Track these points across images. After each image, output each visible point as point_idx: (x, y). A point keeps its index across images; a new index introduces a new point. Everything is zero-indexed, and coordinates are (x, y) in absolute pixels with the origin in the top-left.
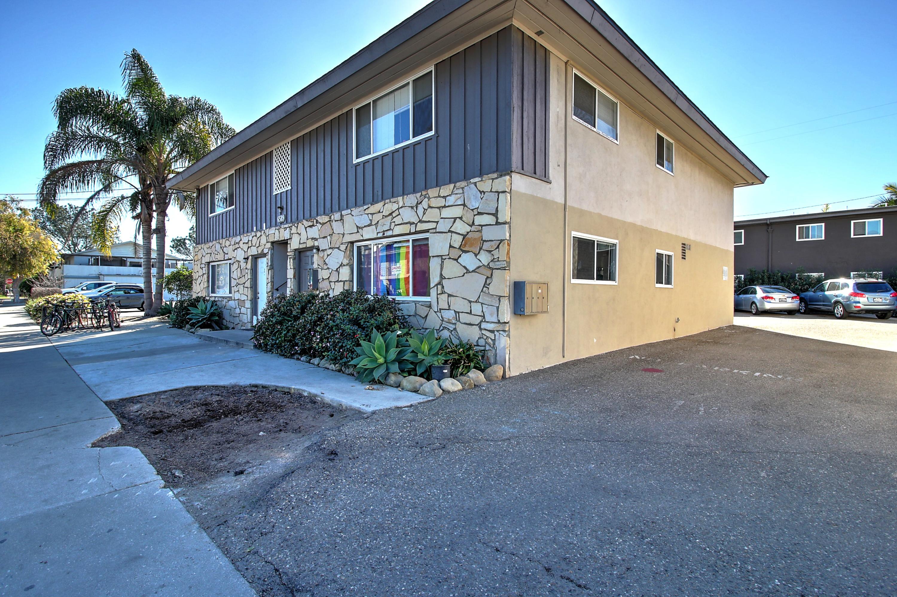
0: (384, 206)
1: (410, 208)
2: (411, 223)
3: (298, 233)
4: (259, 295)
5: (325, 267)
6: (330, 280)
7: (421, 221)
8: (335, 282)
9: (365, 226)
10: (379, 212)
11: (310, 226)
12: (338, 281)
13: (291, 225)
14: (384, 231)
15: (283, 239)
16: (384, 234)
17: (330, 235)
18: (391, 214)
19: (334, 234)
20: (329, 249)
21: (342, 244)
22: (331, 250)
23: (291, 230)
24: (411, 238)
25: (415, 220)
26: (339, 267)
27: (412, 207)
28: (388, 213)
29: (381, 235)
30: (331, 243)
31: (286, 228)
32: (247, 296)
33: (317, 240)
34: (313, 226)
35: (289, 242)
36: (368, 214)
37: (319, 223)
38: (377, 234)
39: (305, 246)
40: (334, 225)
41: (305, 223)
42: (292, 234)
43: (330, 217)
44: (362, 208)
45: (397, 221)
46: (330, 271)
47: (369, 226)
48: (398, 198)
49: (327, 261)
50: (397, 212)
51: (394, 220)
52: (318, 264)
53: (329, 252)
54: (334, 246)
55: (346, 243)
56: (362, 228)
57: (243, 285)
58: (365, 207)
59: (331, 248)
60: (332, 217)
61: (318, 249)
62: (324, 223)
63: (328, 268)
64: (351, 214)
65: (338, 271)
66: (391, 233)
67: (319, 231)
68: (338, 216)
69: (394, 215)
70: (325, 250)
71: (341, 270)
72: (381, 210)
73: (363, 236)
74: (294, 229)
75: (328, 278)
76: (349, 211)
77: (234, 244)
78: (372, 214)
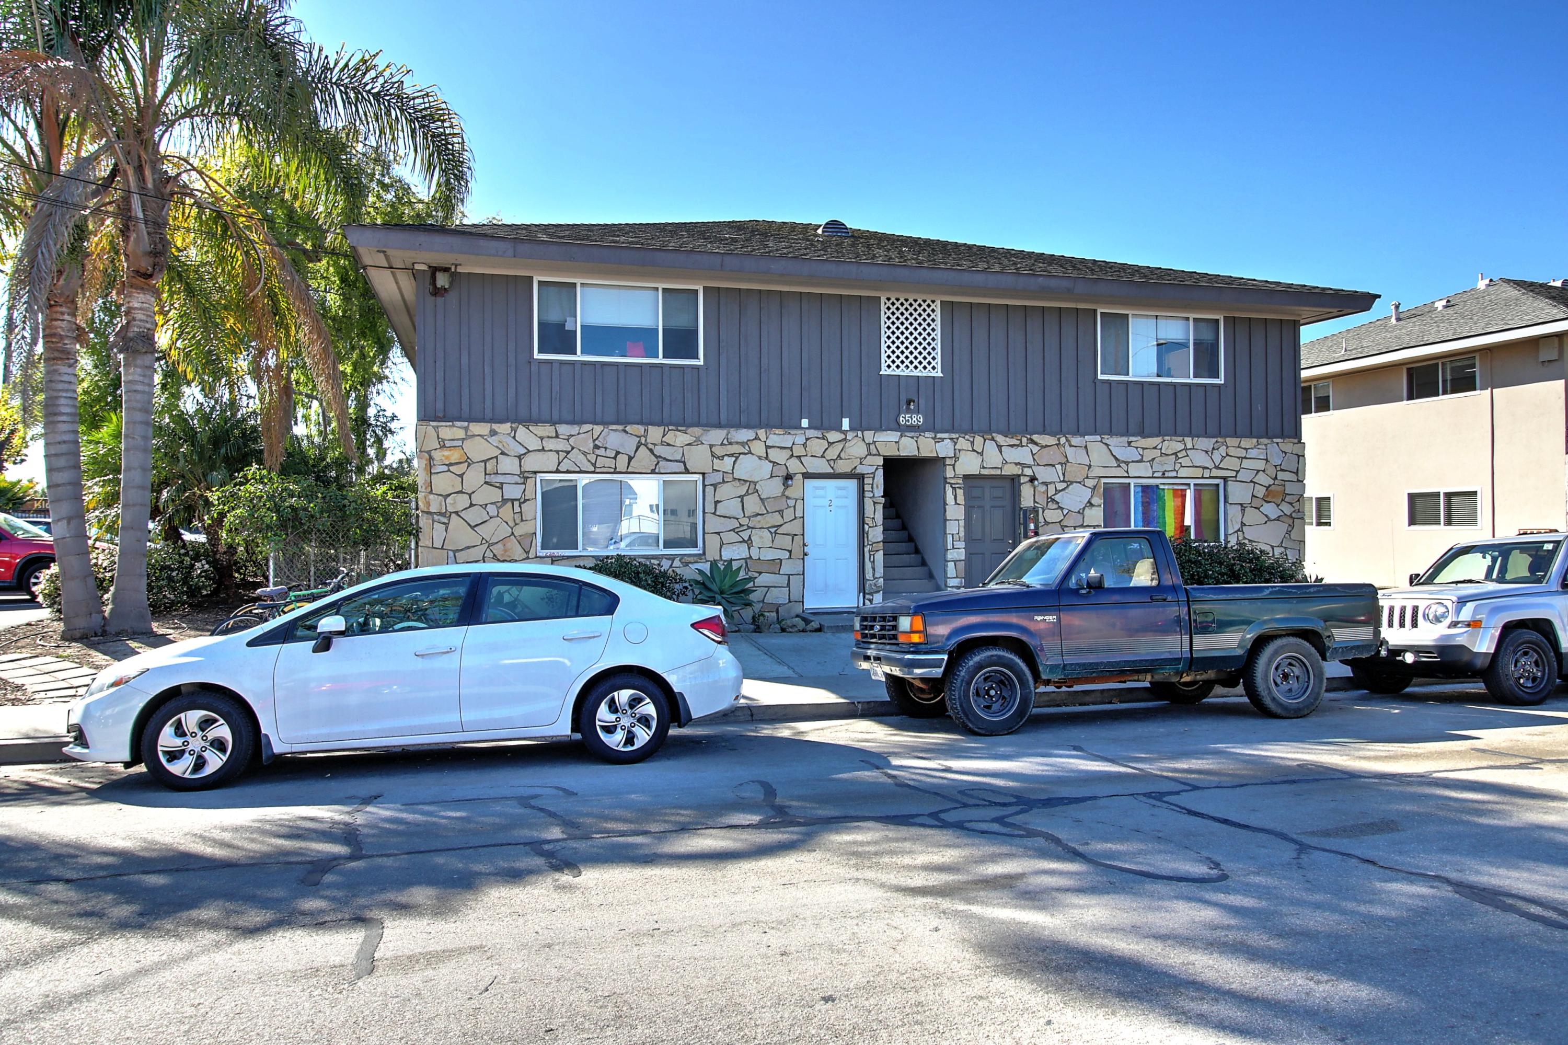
0: (1161, 442)
1: (1204, 452)
2: (1205, 468)
3: (974, 450)
4: (807, 549)
5: (1051, 505)
6: (1064, 523)
7: (1217, 468)
8: (1075, 527)
9: (1133, 462)
10: (1155, 448)
11: (1012, 446)
12: (1082, 526)
13: (957, 436)
14: (1166, 471)
15: (932, 455)
16: (1164, 474)
17: (1061, 464)
18: (1175, 454)
19: (1068, 464)
20: (1061, 482)
21: (1087, 477)
22: (1065, 485)
23: (956, 444)
24: (1192, 481)
25: (1211, 465)
26: (1084, 509)
27: (1206, 452)
28: (1170, 452)
29: (1160, 474)
30: (1064, 474)
31: (943, 440)
32: (790, 552)
33: (1030, 467)
34: (1018, 446)
35: (948, 462)
36: (1137, 448)
37: (1036, 444)
38: (1153, 473)
39: (998, 472)
40: (1070, 451)
41: (1000, 439)
42: (960, 450)
43: (1059, 440)
44: (1125, 439)
45: (1185, 462)
46: (1065, 512)
47: (1137, 462)
48: (1186, 439)
49: (1057, 498)
50: (1184, 453)
51: (1180, 461)
52: (1035, 502)
53: (1061, 486)
54: (1071, 480)
55: (1093, 478)
56: (1127, 463)
57: (773, 530)
58: (1131, 439)
59: (1064, 481)
60: (1063, 440)
61: (1033, 479)
62: (1047, 446)
63: (1062, 509)
64: (1101, 441)
65: (1081, 512)
66: (1174, 474)
67: (1033, 455)
68: (1076, 440)
69: (1180, 455)
70: (1051, 483)
71: (1087, 512)
72: (1159, 447)
73: (1127, 472)
74: (963, 443)
75: (1060, 522)
76: (1098, 438)
77: (722, 444)
78: (1144, 449)
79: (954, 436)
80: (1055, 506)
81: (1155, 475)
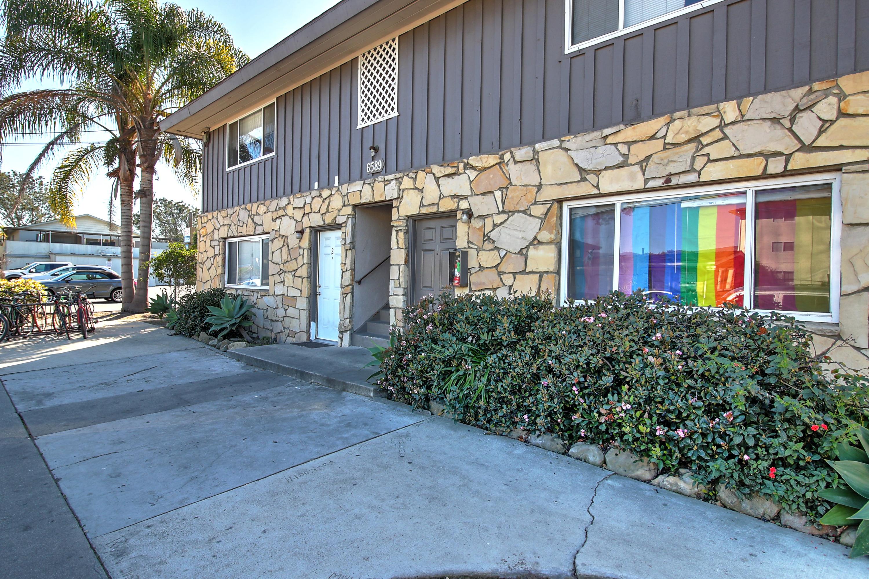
0: (668, 124)
1: (769, 123)
2: (770, 155)
3: (416, 188)
4: (320, 290)
5: (488, 246)
6: (502, 268)
7: (806, 148)
8: (514, 274)
9: (606, 168)
10: (653, 137)
11: (449, 176)
12: (523, 272)
13: (401, 175)
14: (670, 175)
15: (383, 199)
16: (668, 181)
17: (500, 189)
18: (696, 139)
19: (511, 188)
20: (500, 213)
21: (535, 203)
22: (504, 217)
23: (401, 183)
24: (750, 187)
25: (786, 148)
26: (527, 247)
28: (683, 137)
29: (658, 183)
30: (503, 203)
31: (390, 181)
32: (301, 291)
33: (466, 198)
34: (455, 174)
35: (395, 204)
36: (616, 144)
37: (473, 168)
38: (646, 181)
39: (434, 209)
40: (513, 170)
41: (437, 170)
42: (404, 190)
43: (502, 157)
44: (596, 134)
45: (714, 151)
46: (503, 253)
47: (618, 166)
48: (722, 105)
49: (493, 235)
50: (718, 134)
51: (706, 150)
52: (469, 242)
53: (499, 219)
54: (512, 209)
55: (544, 203)
56: (597, 172)
57: (293, 273)
58: (607, 131)
59: (503, 212)
60: (507, 156)
61: (469, 214)
62: (485, 169)
63: (497, 248)
64: (560, 147)
65: (523, 253)
66: (692, 178)
67: (471, 182)
68: (523, 153)
69: (705, 140)
70: (488, 216)
71: (532, 252)
72: (660, 134)
73: (597, 187)
74: (407, 183)
75: (497, 266)
76: (556, 142)
77: (276, 210)
78: (629, 144)
79: (398, 176)
80: (491, 246)
81: (651, 184)
